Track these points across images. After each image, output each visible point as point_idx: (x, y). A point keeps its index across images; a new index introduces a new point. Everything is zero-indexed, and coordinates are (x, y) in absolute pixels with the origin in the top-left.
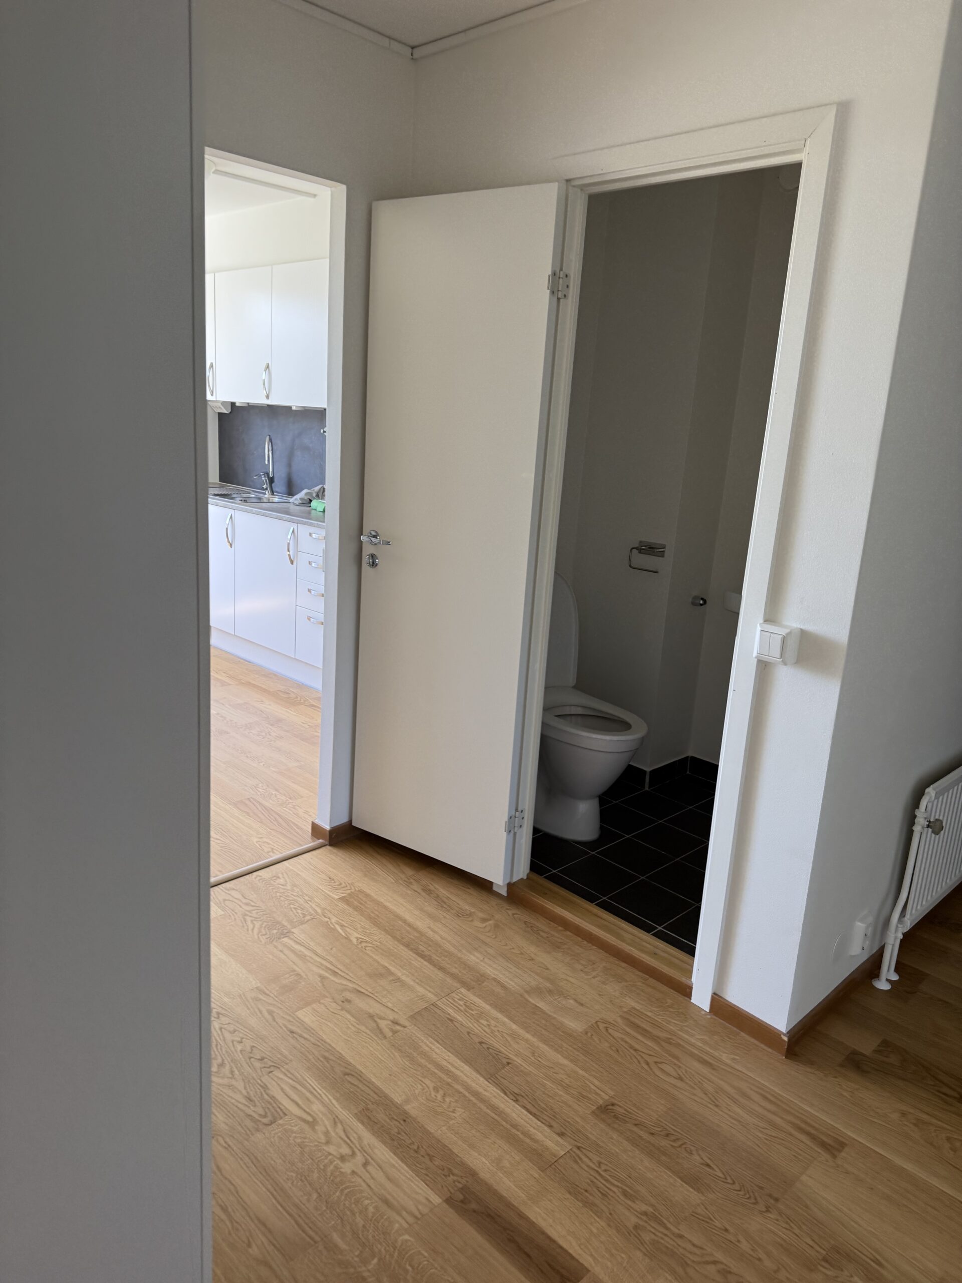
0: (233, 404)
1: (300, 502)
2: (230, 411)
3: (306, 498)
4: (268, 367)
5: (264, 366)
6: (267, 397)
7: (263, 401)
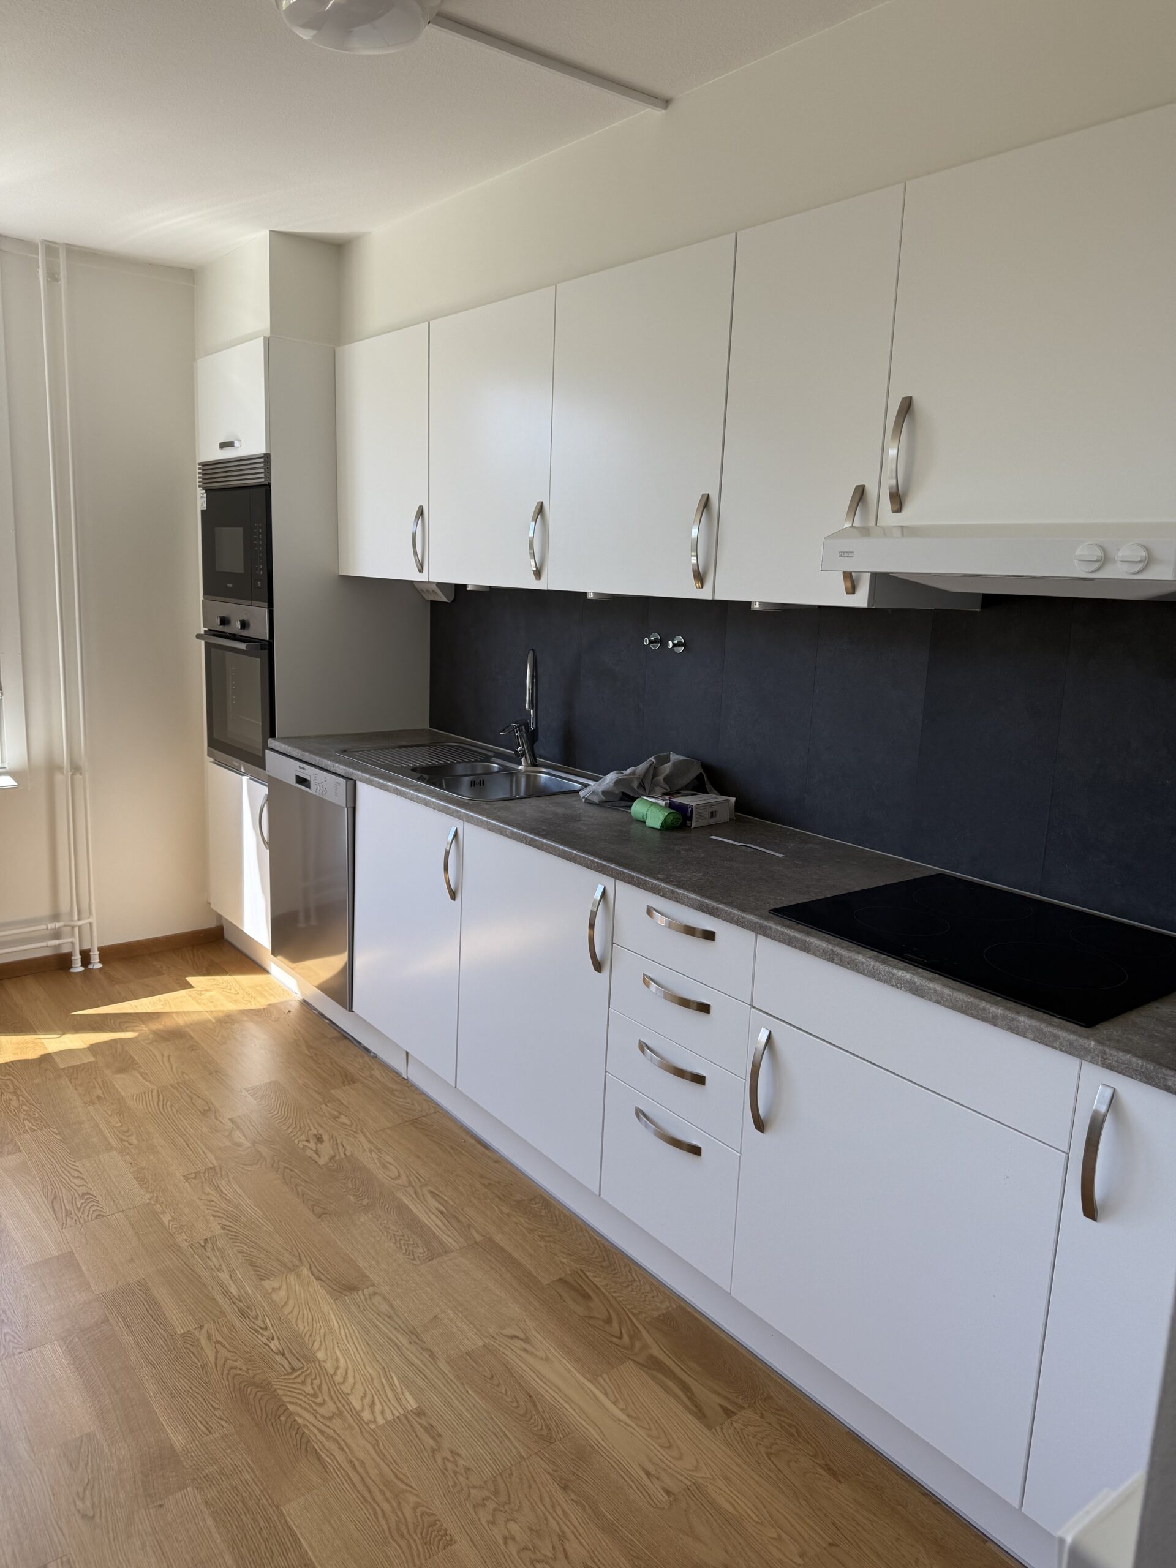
0: (460, 588)
1: (603, 798)
2: (452, 597)
3: (617, 792)
4: (540, 510)
5: (532, 509)
6: (538, 574)
7: (526, 581)
